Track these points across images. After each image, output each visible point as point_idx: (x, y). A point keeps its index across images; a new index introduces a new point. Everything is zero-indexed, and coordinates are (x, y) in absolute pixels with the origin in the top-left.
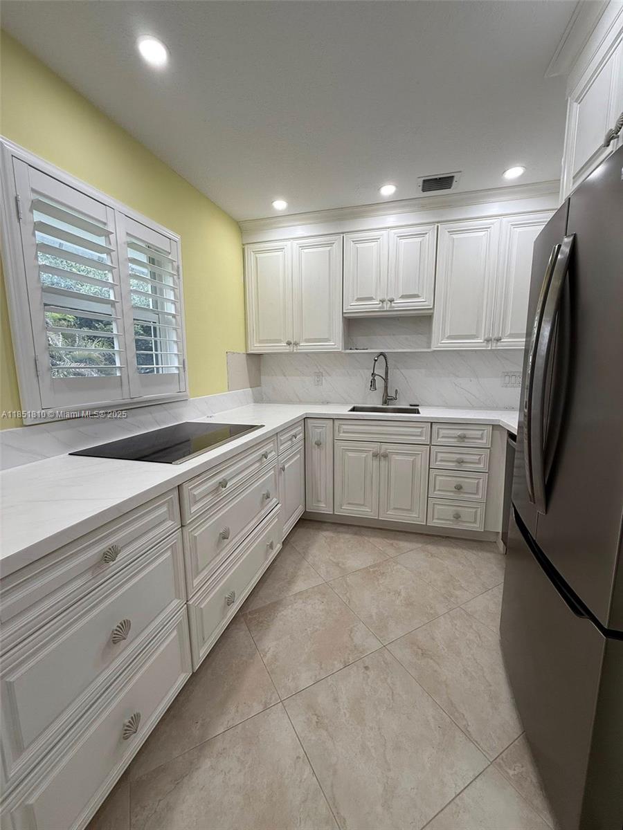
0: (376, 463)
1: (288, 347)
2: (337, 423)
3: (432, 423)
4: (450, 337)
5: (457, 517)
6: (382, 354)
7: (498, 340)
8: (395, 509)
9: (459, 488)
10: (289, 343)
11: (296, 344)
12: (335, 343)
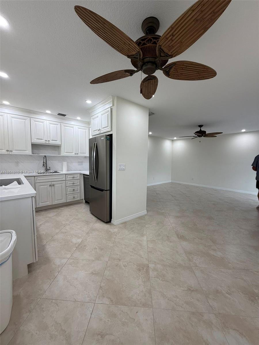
0: (50, 188)
1: (7, 152)
2: (35, 177)
3: (66, 174)
4: (66, 153)
5: (74, 197)
6: (45, 156)
7: (78, 154)
8: (57, 200)
9: (74, 190)
10: (8, 151)
11: (11, 151)
12: (29, 152)
